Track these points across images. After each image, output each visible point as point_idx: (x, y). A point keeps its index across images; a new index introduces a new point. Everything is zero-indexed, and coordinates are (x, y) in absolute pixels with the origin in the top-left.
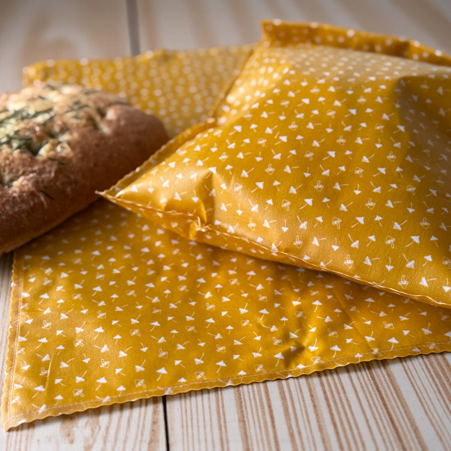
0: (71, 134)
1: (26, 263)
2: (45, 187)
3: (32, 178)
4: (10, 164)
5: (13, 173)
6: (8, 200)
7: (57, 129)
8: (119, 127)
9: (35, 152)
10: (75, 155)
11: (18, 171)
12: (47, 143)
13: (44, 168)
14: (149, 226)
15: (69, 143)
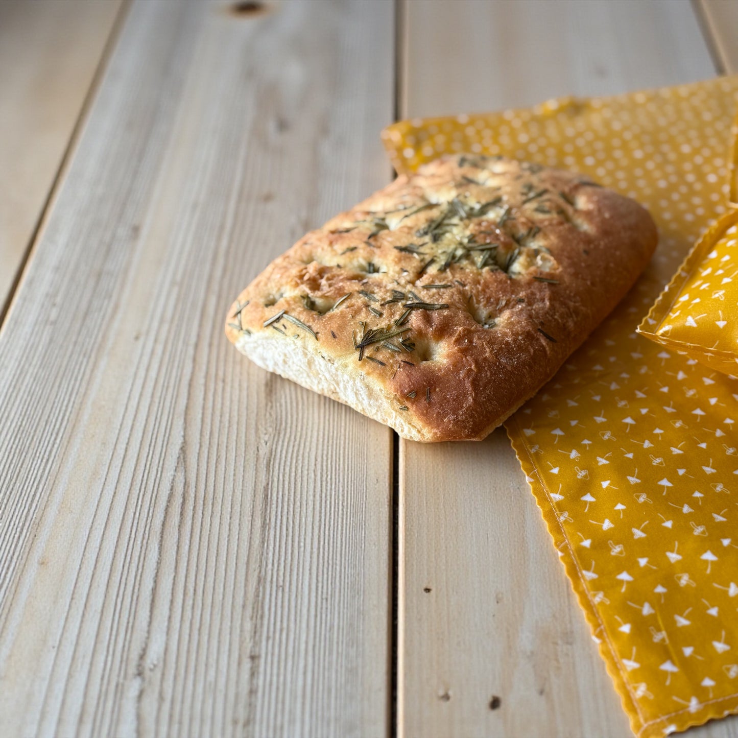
0: (546, 236)
1: (531, 441)
2: (542, 324)
3: (522, 310)
4: (484, 291)
5: (492, 304)
6: (501, 349)
7: (522, 231)
8: (604, 221)
9: (506, 268)
10: (565, 268)
11: (498, 301)
12: (520, 254)
13: (533, 294)
14: (686, 372)
15: (550, 251)
